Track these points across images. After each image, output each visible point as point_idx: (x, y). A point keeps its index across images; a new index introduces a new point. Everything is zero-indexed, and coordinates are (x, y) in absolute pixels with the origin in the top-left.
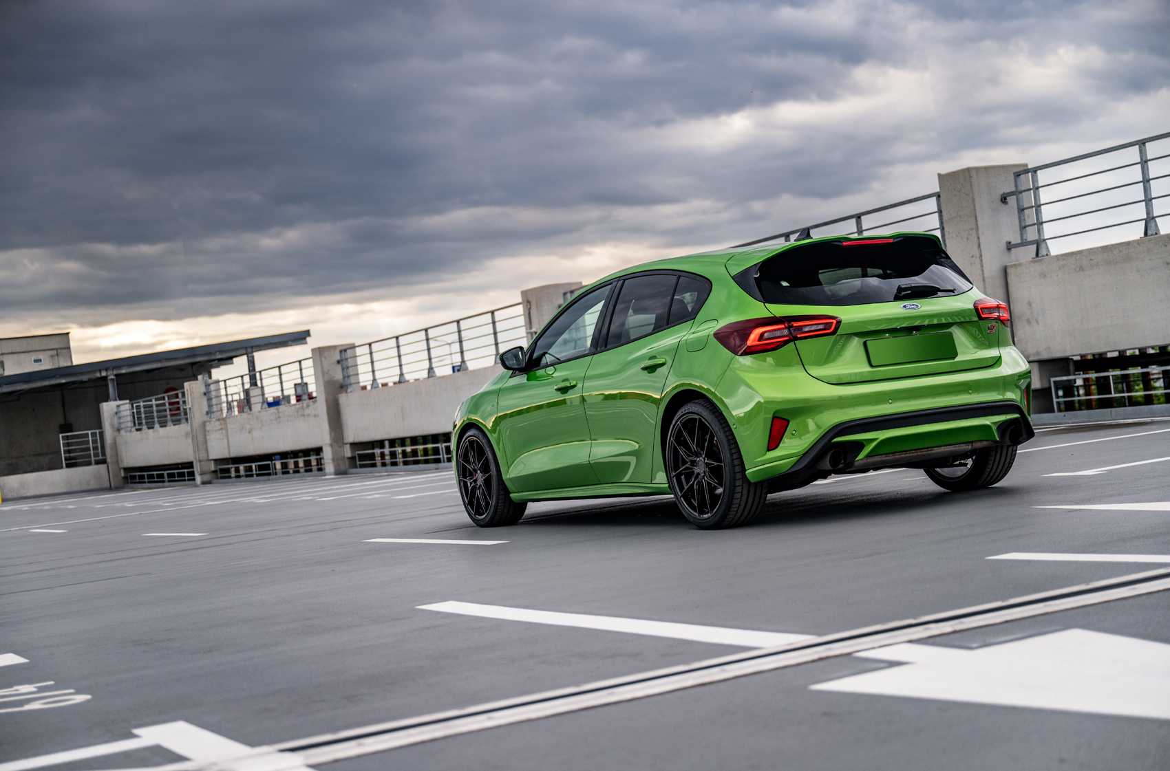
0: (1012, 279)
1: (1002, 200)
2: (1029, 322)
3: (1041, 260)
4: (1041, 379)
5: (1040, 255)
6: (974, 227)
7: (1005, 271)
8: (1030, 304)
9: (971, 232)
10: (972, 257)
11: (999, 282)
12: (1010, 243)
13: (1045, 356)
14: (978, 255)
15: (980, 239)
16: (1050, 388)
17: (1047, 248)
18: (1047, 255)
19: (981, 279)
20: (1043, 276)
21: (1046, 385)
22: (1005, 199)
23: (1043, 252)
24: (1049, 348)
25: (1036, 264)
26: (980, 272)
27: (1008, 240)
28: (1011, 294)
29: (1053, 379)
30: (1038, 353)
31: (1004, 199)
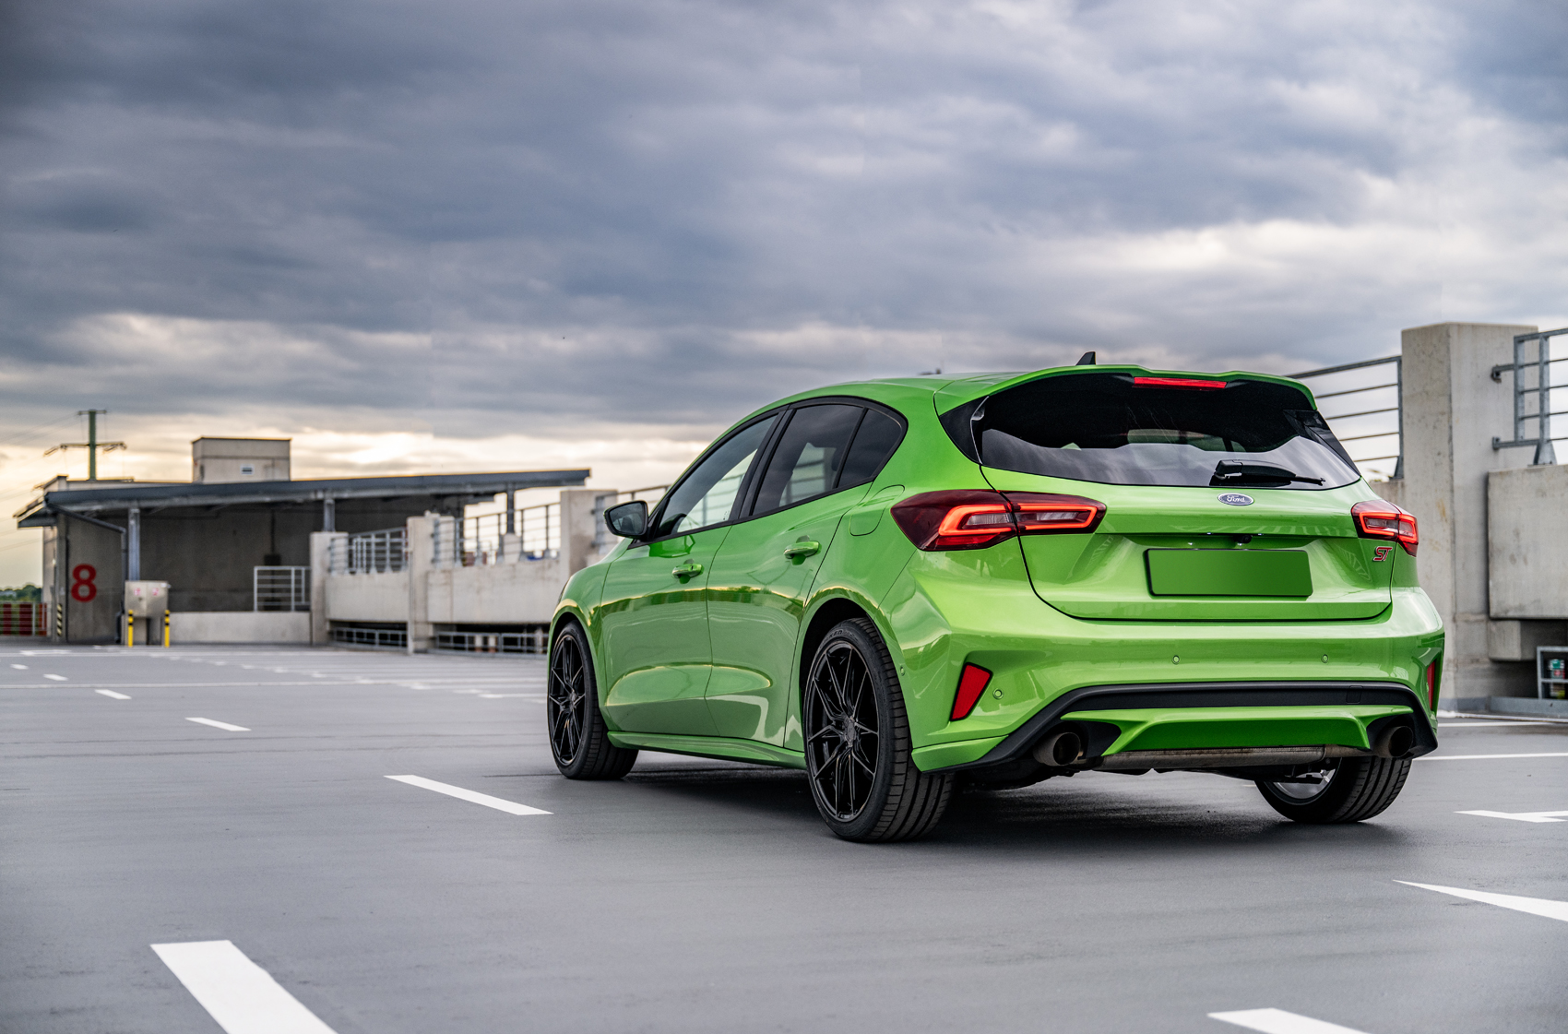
0: (1495, 493)
1: (1492, 376)
2: (1513, 559)
3: (1540, 470)
4: (1522, 647)
5: (1540, 462)
6: (1446, 410)
7: (1486, 481)
8: (1517, 534)
9: (1440, 417)
10: (1439, 454)
11: (1476, 496)
12: (1497, 440)
13: (1531, 613)
14: (1447, 453)
15: (1454, 430)
16: (1534, 662)
17: (1553, 453)
18: (1551, 463)
19: (1449, 488)
20: (1542, 493)
21: (1529, 656)
22: (1498, 374)
23: (1545, 457)
24: (1539, 601)
25: (1533, 475)
26: (1447, 477)
27: (1496, 435)
28: (1491, 515)
29: (1540, 649)
30: (1521, 608)
31: (1496, 375)
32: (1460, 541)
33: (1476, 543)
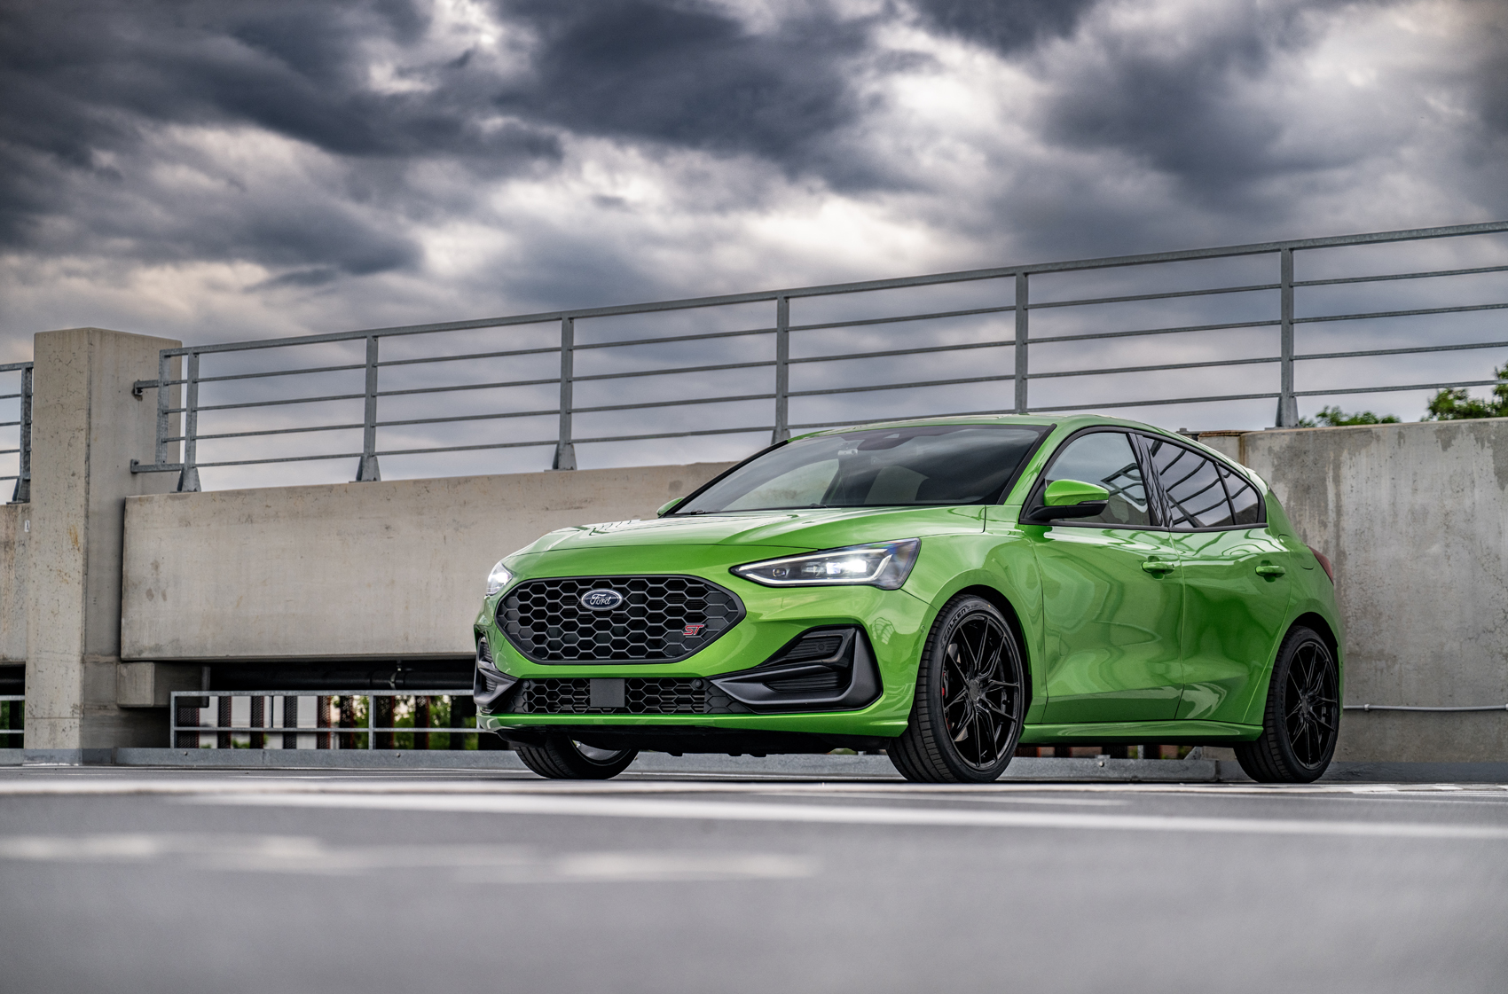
0: (132, 521)
1: (134, 392)
2: (150, 594)
3: (185, 497)
4: (156, 691)
5: (183, 489)
6: (84, 426)
7: (123, 506)
8: (156, 566)
9: (77, 434)
10: (73, 475)
11: (111, 523)
12: (136, 463)
13: (168, 653)
14: (83, 473)
15: (91, 447)
16: (168, 709)
17: (197, 480)
18: (195, 490)
19: (83, 513)
20: (186, 522)
21: (162, 703)
22: (140, 390)
23: (189, 484)
24: (178, 640)
25: (177, 502)
26: (82, 501)
27: (135, 458)
28: (127, 544)
29: (174, 694)
30: (158, 648)
31: (137, 391)
32: (93, 574)
33: (109, 576)
